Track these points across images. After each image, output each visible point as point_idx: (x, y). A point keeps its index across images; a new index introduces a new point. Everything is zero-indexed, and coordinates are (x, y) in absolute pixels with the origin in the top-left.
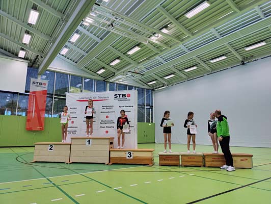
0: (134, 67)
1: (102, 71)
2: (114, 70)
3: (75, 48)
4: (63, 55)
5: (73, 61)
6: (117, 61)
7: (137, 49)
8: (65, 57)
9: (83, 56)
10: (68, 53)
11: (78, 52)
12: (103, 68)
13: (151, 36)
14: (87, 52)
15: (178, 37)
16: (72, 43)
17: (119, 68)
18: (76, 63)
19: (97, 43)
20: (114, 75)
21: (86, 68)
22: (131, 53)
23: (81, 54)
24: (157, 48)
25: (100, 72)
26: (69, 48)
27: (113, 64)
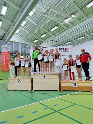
0: (53, 38)
1: (36, 41)
2: (42, 40)
8: (18, 34)
14: (29, 31)
16: (22, 26)
18: (23, 37)
19: (35, 25)
23: (26, 32)
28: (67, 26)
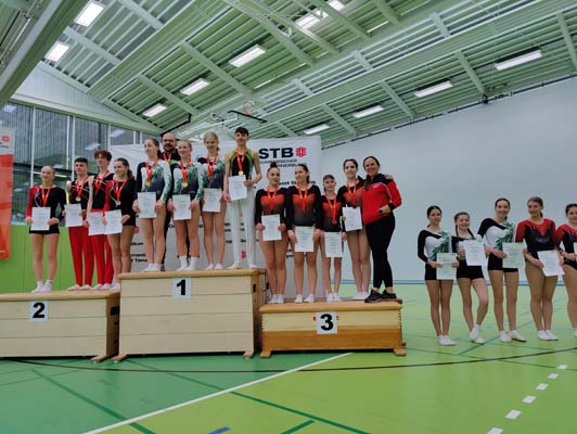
0: (243, 101)
1: (159, 109)
2: (189, 109)
3: (88, 44)
4: (52, 64)
5: (80, 81)
6: (201, 84)
7: (257, 52)
8: (59, 69)
9: (110, 66)
10: (68, 57)
11: (95, 56)
12: (162, 101)
13: (305, 13)
14: (120, 57)
15: (363, 25)
16: (81, 29)
17: (203, 102)
18: (88, 85)
19: (152, 30)
20: (188, 120)
21: (114, 101)
22: (239, 62)
23: (103, 61)
24: (306, 52)
25: (151, 113)
26: (71, 42)
27: (190, 91)
28: (309, 49)
